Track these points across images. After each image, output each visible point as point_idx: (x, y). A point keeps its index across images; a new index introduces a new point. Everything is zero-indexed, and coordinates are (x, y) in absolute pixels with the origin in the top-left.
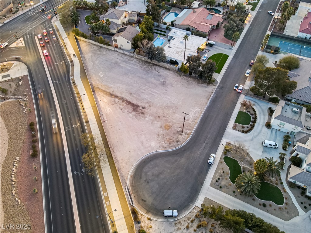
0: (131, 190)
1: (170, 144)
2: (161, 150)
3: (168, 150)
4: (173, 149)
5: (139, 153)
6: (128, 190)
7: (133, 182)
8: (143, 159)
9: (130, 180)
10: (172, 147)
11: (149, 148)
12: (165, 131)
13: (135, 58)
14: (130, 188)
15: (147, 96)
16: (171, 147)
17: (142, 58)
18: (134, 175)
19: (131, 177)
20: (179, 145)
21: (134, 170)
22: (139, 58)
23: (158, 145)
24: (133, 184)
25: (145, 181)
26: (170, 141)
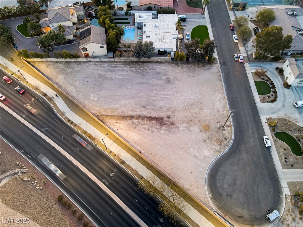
0: (221, 213)
1: (221, 144)
2: (218, 156)
3: (224, 152)
4: (227, 148)
5: (201, 170)
6: (218, 214)
7: (217, 204)
8: (209, 174)
9: (214, 203)
10: (226, 147)
11: (206, 159)
12: (207, 133)
13: (117, 62)
14: (219, 211)
15: (162, 102)
16: (224, 147)
17: (126, 59)
18: (212, 195)
19: (211, 199)
20: (230, 142)
21: (209, 191)
22: (122, 60)
23: (212, 152)
24: (218, 206)
25: (227, 195)
26: (219, 142)
